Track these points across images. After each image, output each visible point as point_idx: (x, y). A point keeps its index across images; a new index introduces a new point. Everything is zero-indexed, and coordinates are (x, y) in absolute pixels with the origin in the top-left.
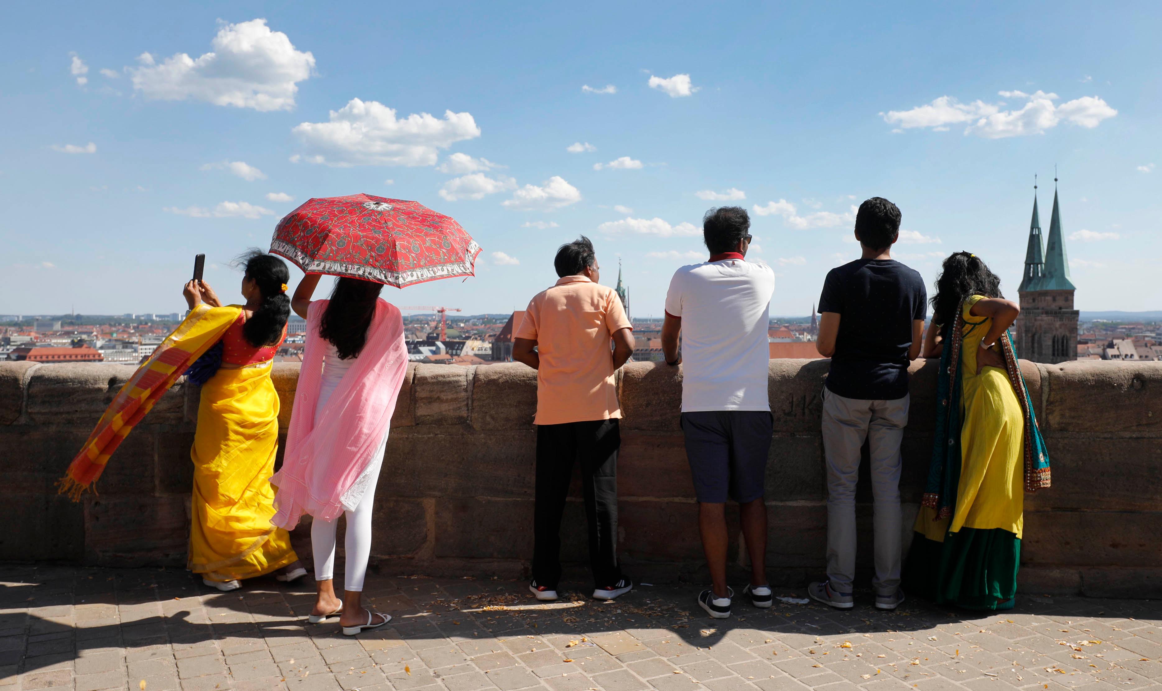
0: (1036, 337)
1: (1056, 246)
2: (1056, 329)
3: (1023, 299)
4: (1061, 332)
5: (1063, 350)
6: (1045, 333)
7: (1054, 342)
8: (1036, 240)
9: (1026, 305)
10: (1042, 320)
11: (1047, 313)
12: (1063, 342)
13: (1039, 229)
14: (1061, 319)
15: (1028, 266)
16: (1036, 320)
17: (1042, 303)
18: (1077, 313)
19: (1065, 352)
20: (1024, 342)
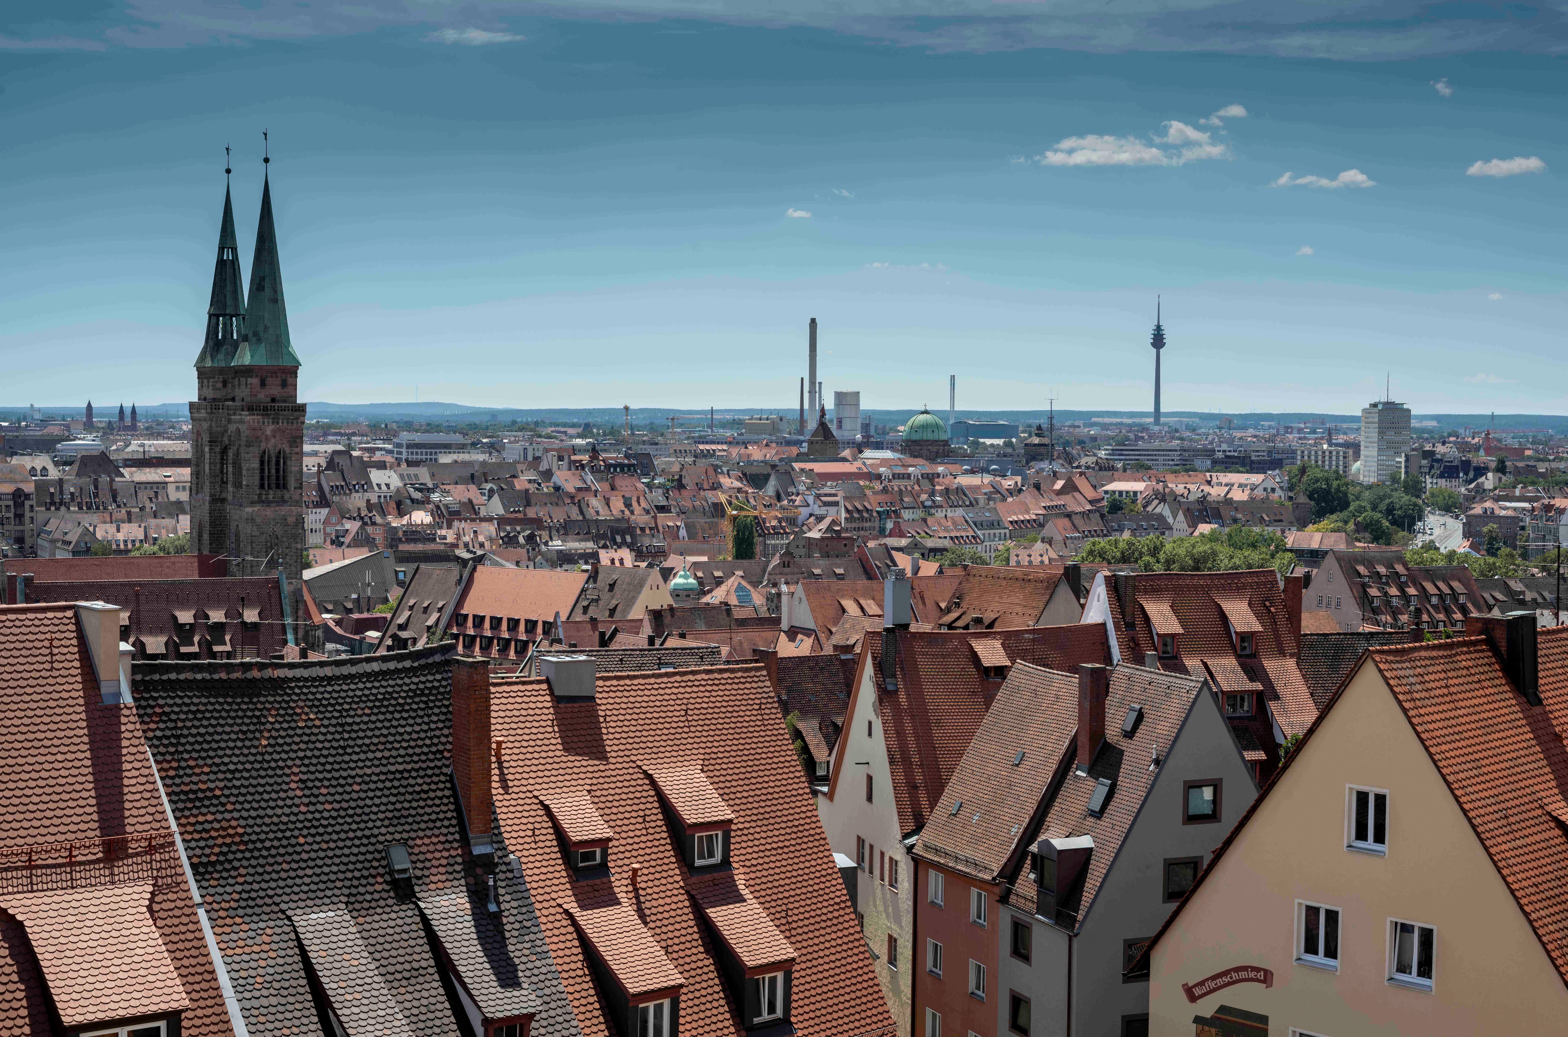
0: (231, 453)
1: (267, 284)
2: (267, 439)
3: (205, 381)
4: (272, 445)
5: (278, 478)
6: (248, 445)
7: (262, 463)
8: (229, 271)
9: (210, 393)
10: (241, 422)
11: (250, 409)
12: (278, 463)
13: (234, 250)
14: (275, 421)
15: (214, 320)
16: (229, 421)
17: (243, 391)
18: (302, 408)
19: (281, 482)
20: (207, 461)
